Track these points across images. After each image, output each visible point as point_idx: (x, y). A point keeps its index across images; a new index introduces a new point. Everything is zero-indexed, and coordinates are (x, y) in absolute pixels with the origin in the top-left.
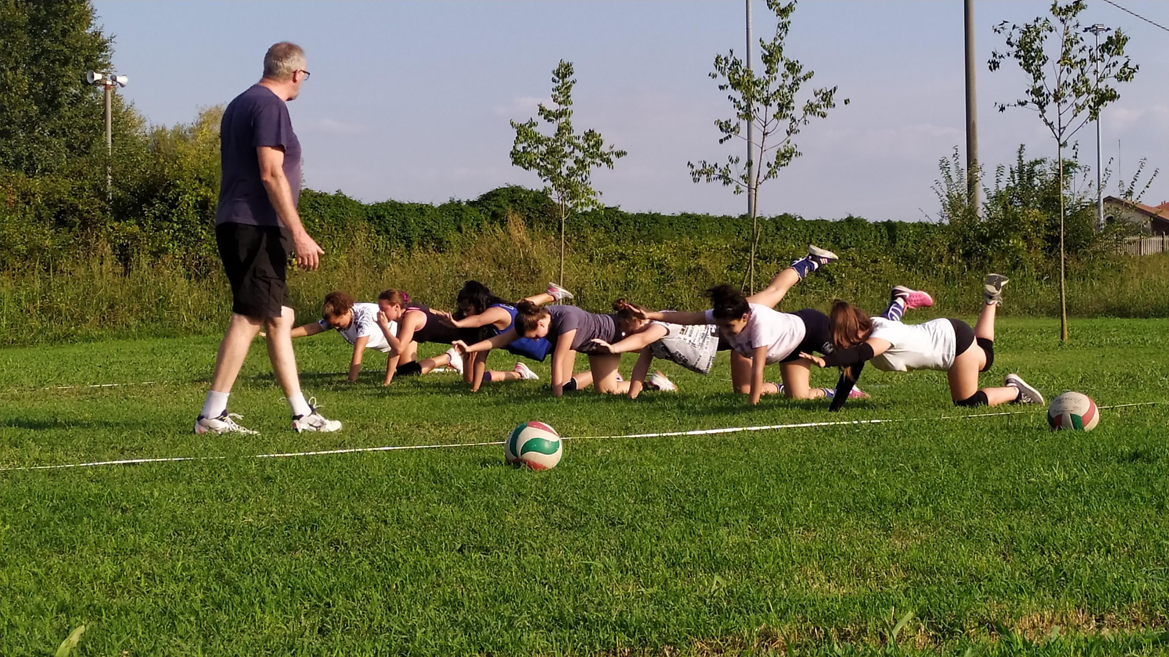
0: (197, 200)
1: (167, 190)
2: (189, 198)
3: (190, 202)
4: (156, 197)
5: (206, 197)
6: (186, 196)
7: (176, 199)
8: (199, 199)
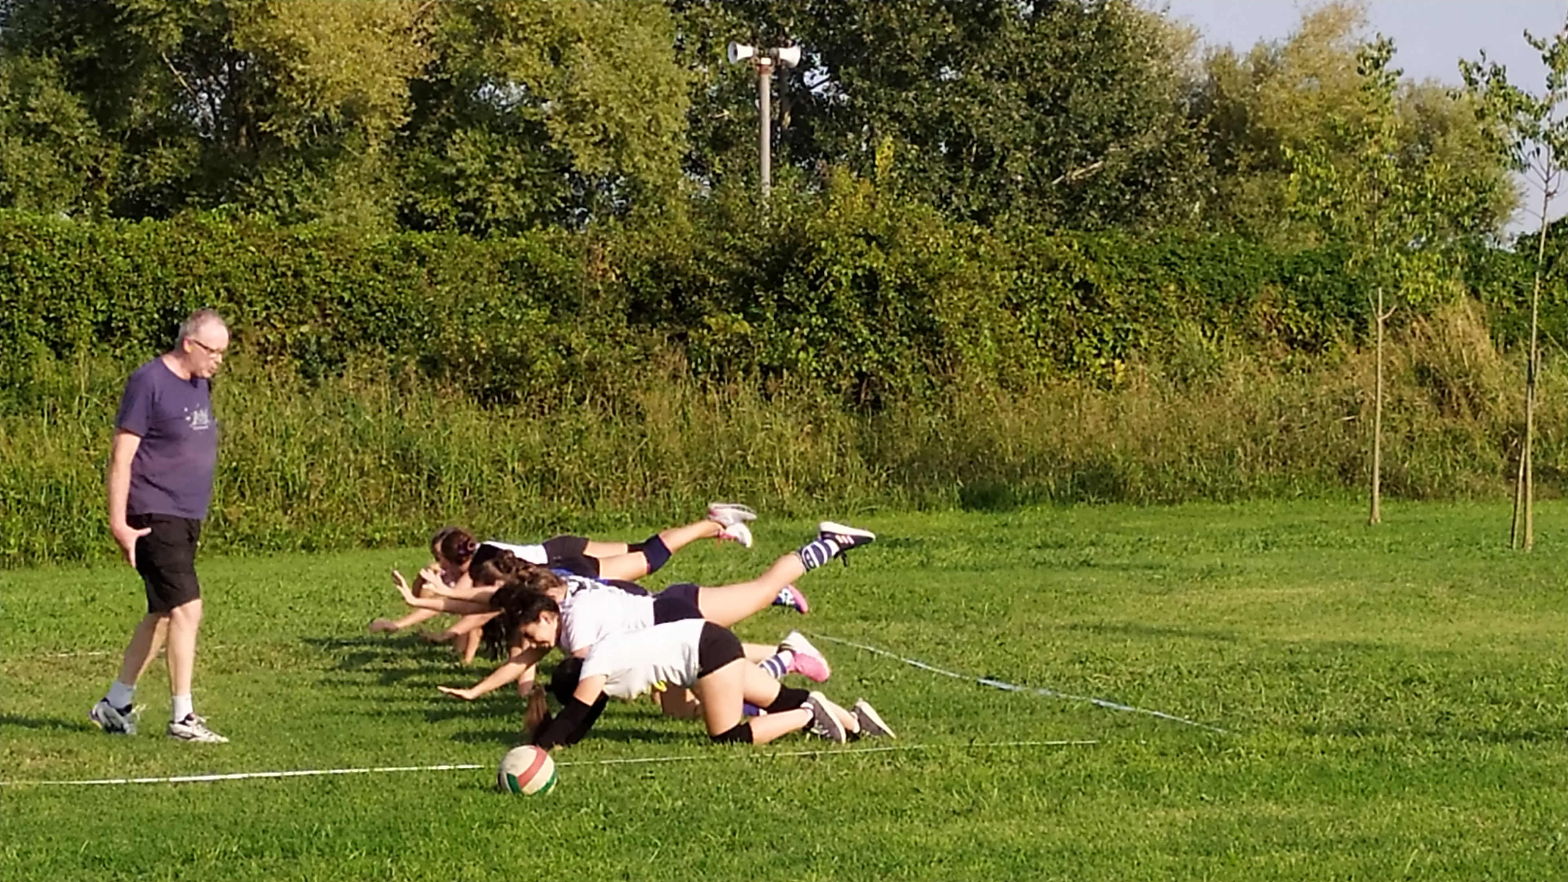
0: (855, 276)
1: (807, 258)
2: (842, 272)
3: (843, 279)
4: (791, 269)
5: (871, 269)
6: (836, 268)
7: (820, 273)
8: (860, 272)
